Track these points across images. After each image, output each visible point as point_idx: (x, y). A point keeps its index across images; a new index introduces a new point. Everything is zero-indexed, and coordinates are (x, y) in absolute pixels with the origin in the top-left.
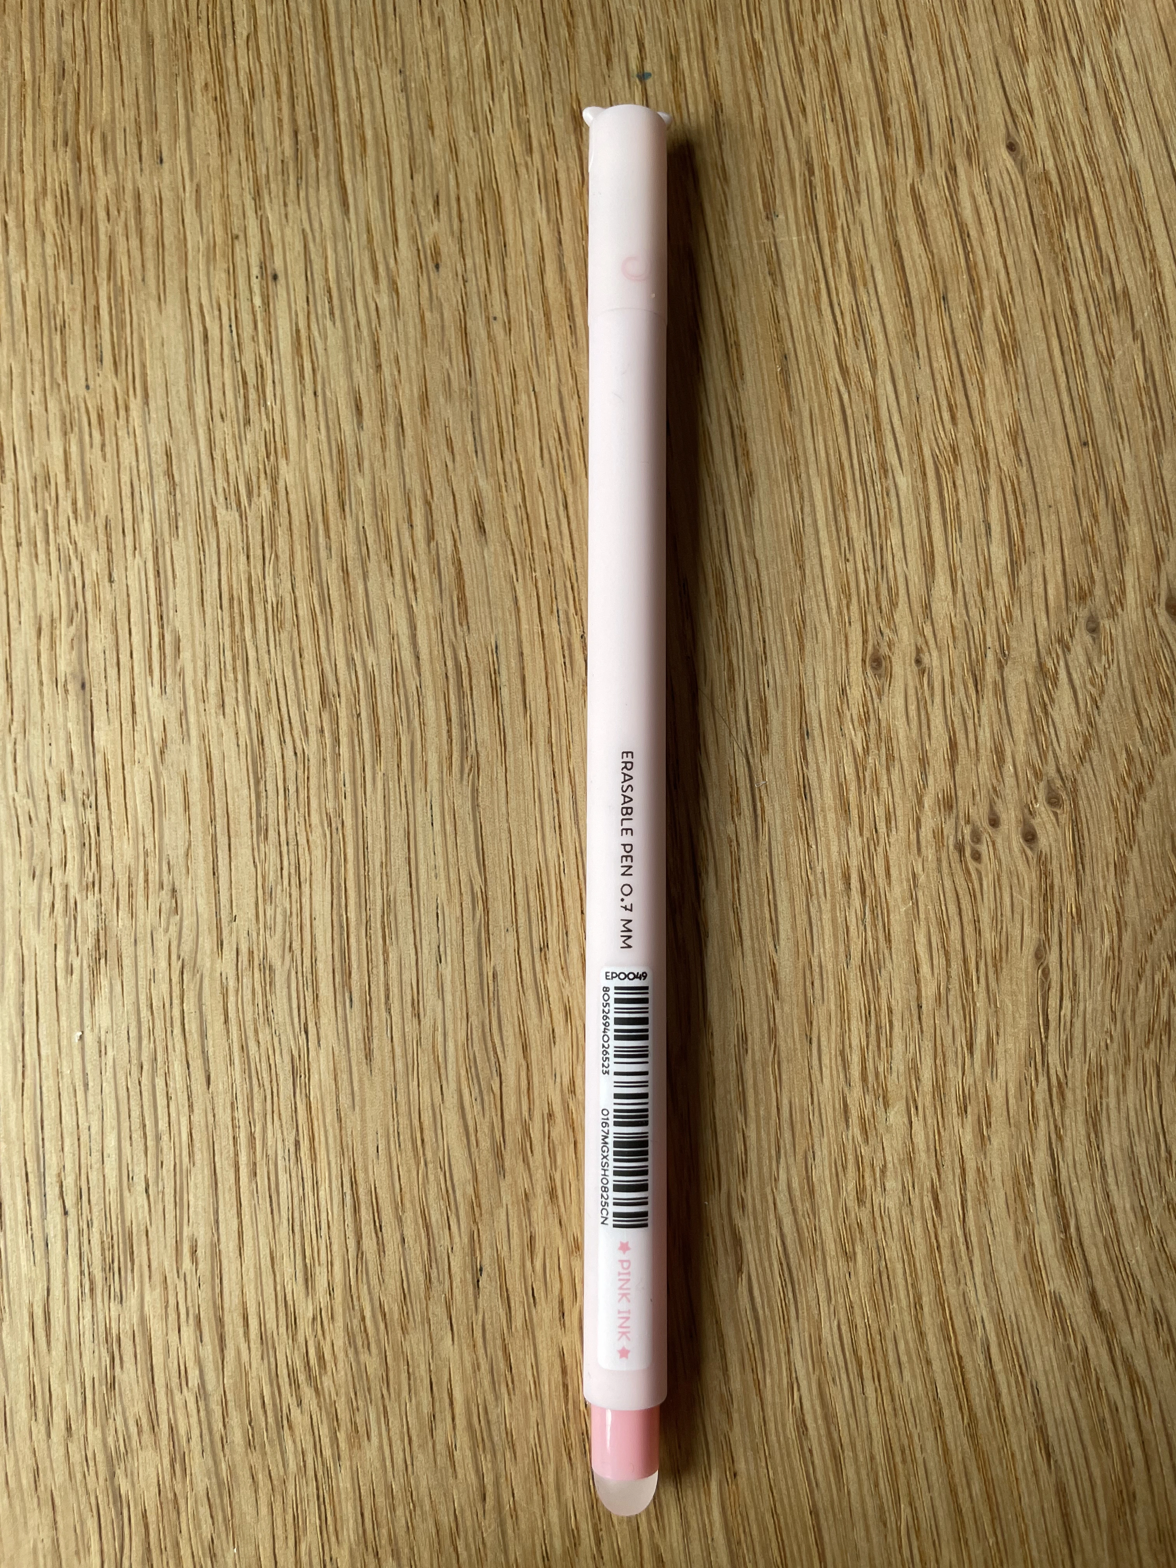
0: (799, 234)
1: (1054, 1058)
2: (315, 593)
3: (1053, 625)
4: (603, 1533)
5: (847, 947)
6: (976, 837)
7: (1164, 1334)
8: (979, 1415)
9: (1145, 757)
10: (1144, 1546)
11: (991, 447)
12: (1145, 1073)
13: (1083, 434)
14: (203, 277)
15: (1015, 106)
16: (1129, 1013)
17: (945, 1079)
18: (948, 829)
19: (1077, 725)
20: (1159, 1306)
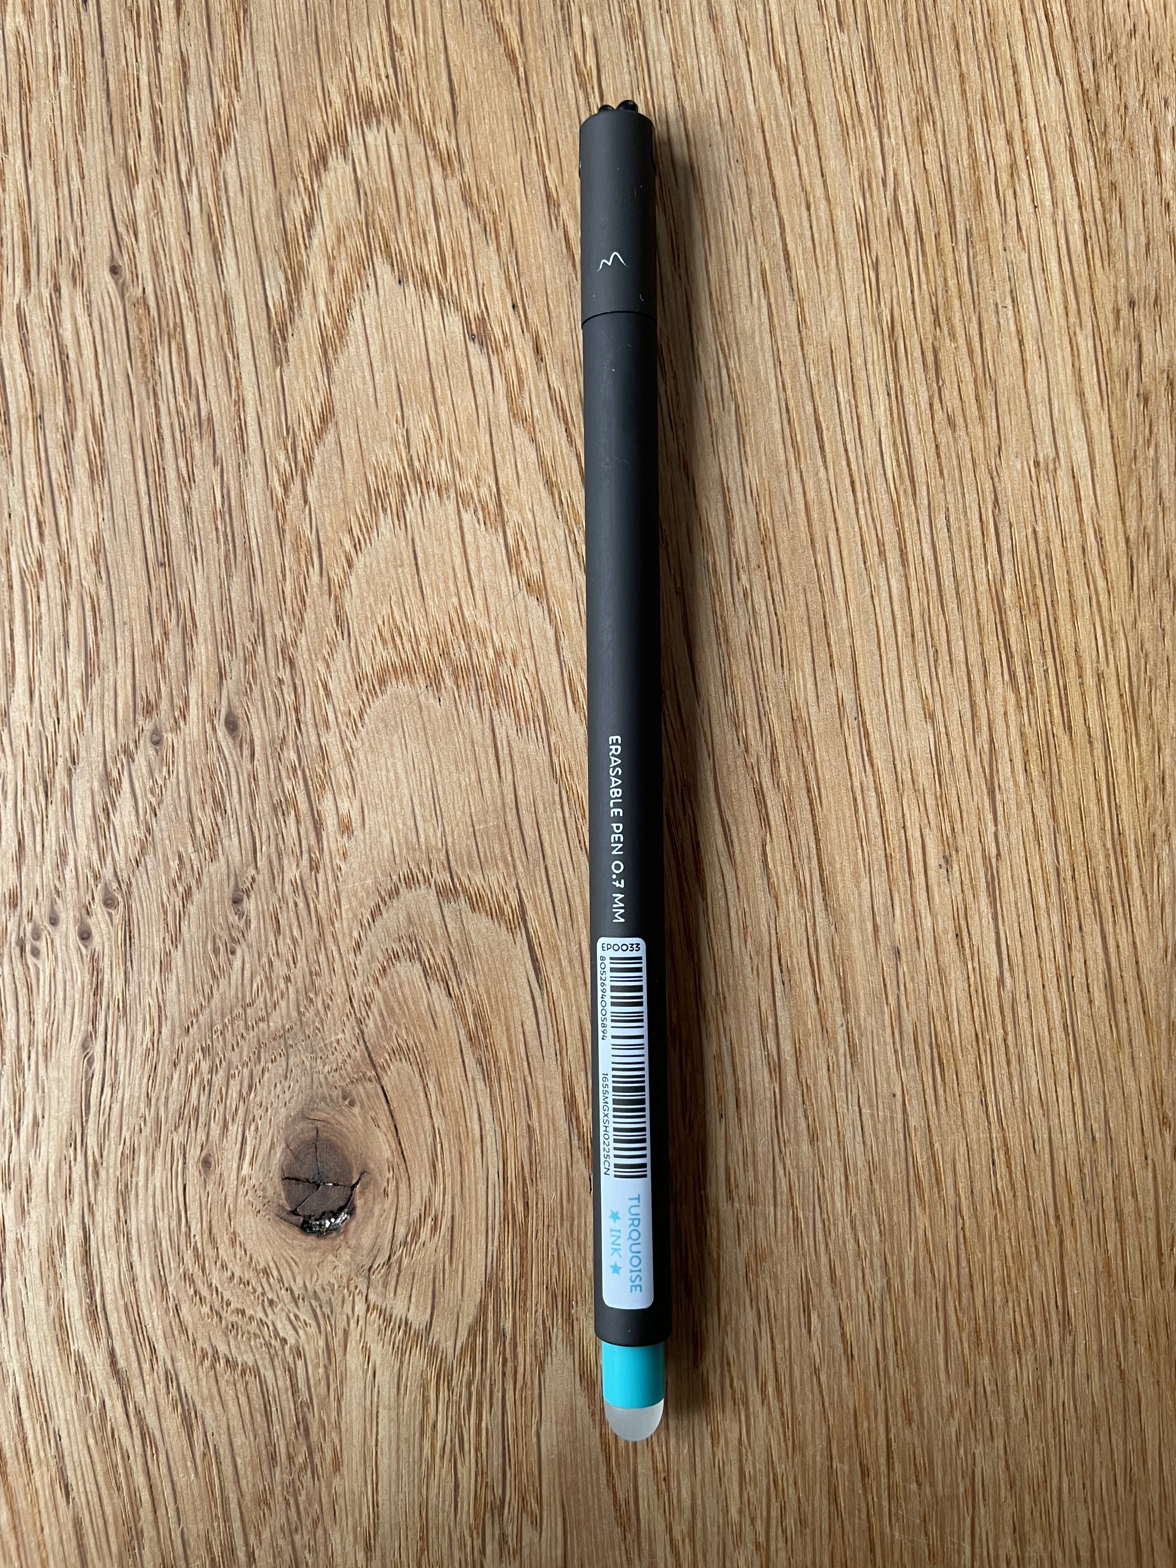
1: (92, 1141)
3: (120, 735)
6: (37, 935)
7: (174, 1391)
9: (196, 863)
11: (74, 563)
12: (172, 1157)
13: (160, 555)
15: (121, 229)
16: (163, 1100)
18: (12, 926)
19: (136, 831)
20: (170, 1366)
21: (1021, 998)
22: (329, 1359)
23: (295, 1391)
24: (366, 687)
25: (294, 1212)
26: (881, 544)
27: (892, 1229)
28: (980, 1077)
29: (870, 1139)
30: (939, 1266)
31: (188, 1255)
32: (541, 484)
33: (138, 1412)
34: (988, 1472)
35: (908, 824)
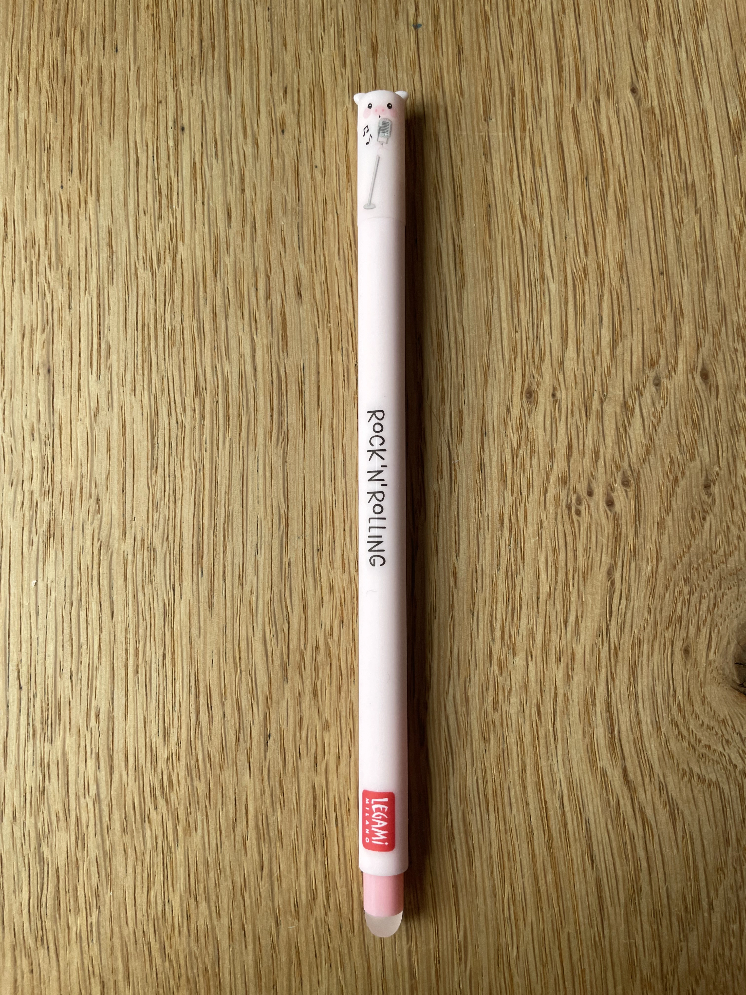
0: (503, 132)
1: (613, 633)
2: (195, 325)
3: (634, 380)
4: (331, 893)
5: (499, 560)
6: (579, 501)
7: (664, 795)
8: (554, 836)
9: (681, 462)
10: (645, 919)
11: (606, 270)
12: (665, 645)
13: (661, 267)
14: (138, 125)
15: (638, 66)
16: (658, 610)
17: (549, 641)
18: (563, 495)
19: (644, 440)
20: (662, 780)
25: (742, 685)
31: (675, 709)
33: (641, 809)
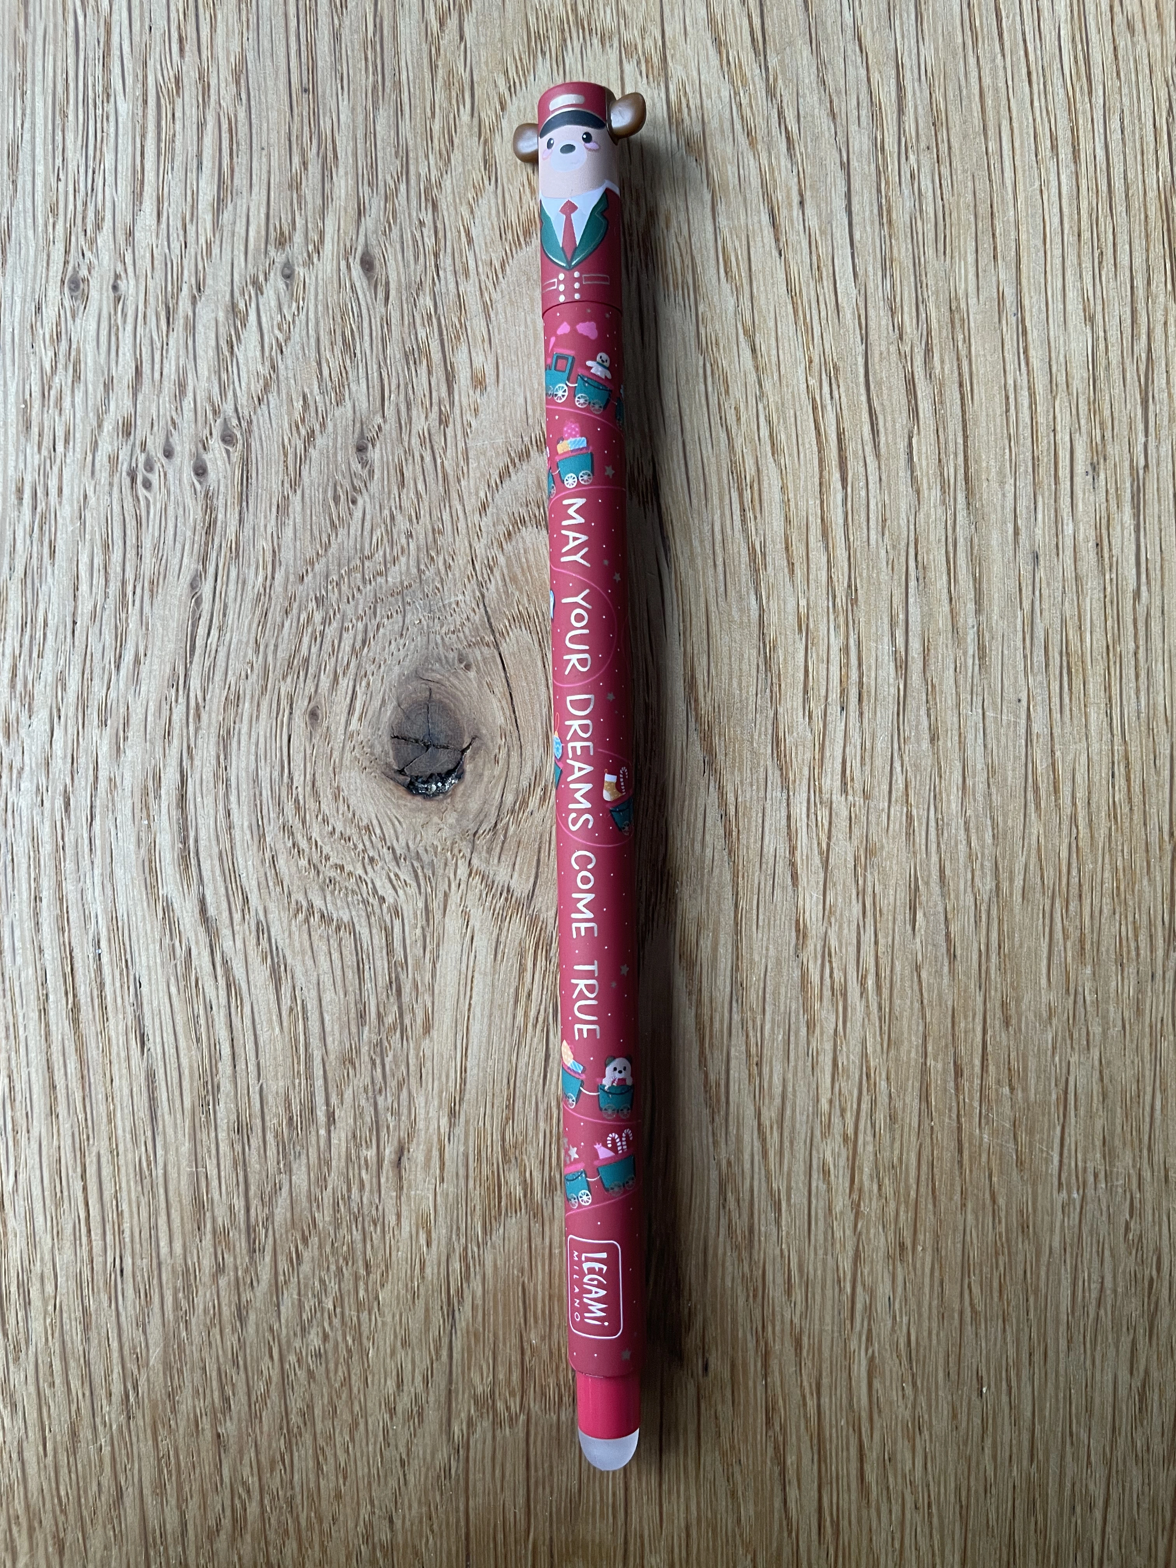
1: (195, 683)
3: (250, 266)
5: (12, 559)
6: (149, 467)
7: (264, 943)
8: (82, 1001)
9: (321, 406)
10: (222, 1135)
11: (213, 82)
12: (279, 704)
13: (305, 79)
16: (271, 647)
18: (124, 455)
19: (260, 367)
20: (262, 918)
21: (1155, 612)
22: (428, 920)
23: (390, 951)
24: (510, 237)
25: (401, 772)
26: (1054, 139)
27: (1005, 833)
28: (1108, 688)
29: (992, 743)
30: (1050, 873)
31: (289, 807)
32: (709, 42)
33: (225, 962)
34: (1081, 1082)
35: (1058, 428)
